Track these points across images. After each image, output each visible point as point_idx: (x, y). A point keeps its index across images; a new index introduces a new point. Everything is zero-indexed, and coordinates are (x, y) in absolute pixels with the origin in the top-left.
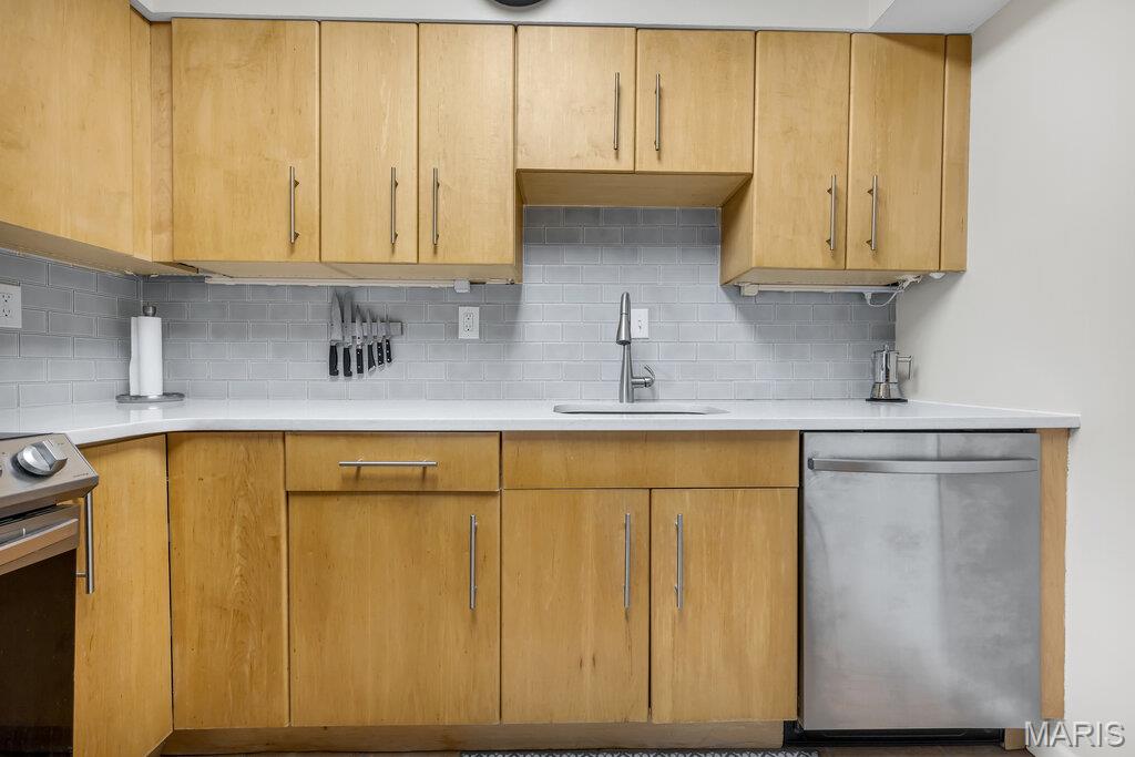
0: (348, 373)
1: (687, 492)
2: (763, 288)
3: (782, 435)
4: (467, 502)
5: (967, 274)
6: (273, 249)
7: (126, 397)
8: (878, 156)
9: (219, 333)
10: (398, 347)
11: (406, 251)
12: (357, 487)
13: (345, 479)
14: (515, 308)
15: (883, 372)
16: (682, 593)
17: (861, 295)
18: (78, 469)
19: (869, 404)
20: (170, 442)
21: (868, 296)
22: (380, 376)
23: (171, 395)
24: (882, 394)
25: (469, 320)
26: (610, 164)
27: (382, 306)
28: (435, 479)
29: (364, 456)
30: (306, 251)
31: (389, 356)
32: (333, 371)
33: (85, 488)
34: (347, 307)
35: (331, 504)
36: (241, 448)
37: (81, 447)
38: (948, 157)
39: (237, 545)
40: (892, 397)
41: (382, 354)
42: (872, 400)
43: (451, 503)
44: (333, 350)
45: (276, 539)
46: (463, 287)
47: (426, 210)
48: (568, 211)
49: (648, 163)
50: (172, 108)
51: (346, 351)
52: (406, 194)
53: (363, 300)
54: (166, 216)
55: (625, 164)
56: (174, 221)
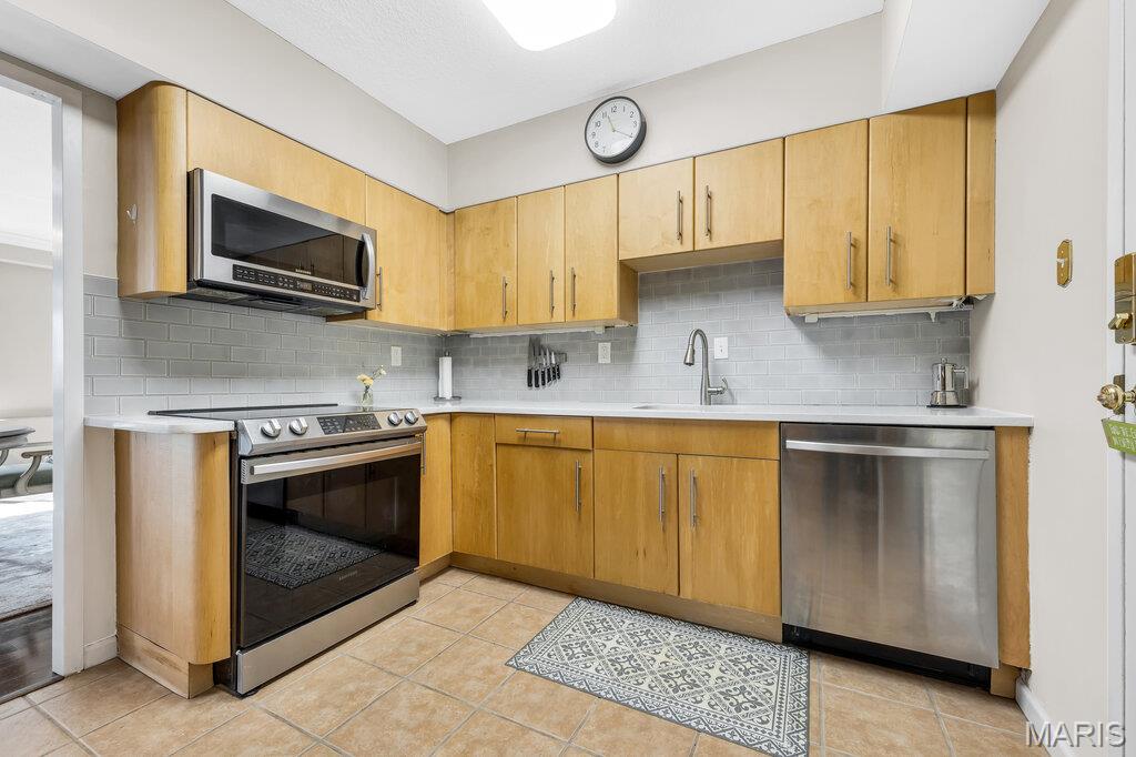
0: (537, 386)
1: (700, 458)
2: (821, 316)
3: (766, 425)
4: (575, 454)
5: (997, 295)
6: (495, 321)
7: (438, 398)
8: (896, 209)
9: (477, 364)
10: (564, 368)
11: (559, 316)
12: (525, 443)
13: (520, 438)
14: (633, 343)
15: (939, 382)
16: (696, 519)
17: (928, 315)
18: (421, 423)
19: (929, 410)
20: (452, 417)
21: (933, 316)
22: (554, 387)
23: (456, 398)
24: (939, 402)
25: (604, 350)
26: (677, 248)
27: (557, 344)
28: (560, 441)
29: (528, 427)
30: (511, 321)
31: (559, 375)
32: (530, 385)
33: (423, 430)
34: (536, 347)
35: (514, 450)
36: (477, 421)
37: (424, 416)
38: (971, 198)
39: (476, 467)
40: (948, 403)
41: (555, 373)
42: (932, 406)
43: (568, 453)
44: (530, 372)
45: (491, 466)
46: (600, 330)
47: (569, 291)
48: (668, 274)
49: (703, 243)
50: (455, 254)
51: (536, 372)
52: (559, 284)
53: (545, 342)
54: (453, 308)
55: (688, 247)
56: (456, 310)
